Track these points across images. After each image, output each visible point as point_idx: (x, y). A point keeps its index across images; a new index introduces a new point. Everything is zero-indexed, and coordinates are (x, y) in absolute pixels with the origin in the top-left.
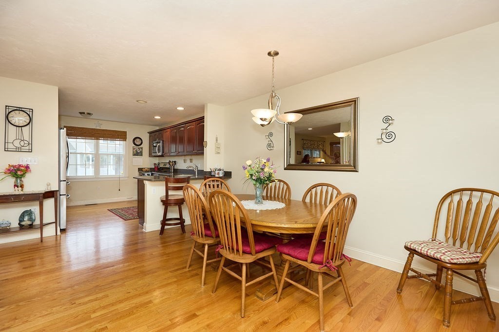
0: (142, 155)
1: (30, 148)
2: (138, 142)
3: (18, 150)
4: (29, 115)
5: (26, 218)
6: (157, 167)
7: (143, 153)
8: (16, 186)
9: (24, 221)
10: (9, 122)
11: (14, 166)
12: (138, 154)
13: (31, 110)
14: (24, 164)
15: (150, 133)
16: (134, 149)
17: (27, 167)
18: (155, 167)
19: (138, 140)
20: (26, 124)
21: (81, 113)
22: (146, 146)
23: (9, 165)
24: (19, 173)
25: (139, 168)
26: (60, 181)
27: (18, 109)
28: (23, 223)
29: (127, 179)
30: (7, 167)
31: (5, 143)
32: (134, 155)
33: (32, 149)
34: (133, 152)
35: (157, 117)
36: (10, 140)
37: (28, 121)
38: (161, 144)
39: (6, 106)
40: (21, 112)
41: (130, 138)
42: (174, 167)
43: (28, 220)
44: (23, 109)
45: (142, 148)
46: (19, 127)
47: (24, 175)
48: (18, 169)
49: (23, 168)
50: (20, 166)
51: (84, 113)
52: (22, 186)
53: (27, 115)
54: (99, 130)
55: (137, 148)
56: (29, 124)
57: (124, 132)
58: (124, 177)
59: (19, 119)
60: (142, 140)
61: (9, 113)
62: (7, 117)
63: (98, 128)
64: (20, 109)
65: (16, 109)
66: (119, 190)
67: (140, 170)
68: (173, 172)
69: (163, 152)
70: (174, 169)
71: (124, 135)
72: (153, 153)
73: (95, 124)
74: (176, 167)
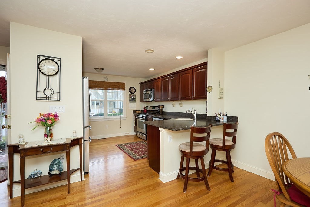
0: (135, 101)
1: (59, 97)
2: (133, 91)
3: (48, 98)
4: (57, 64)
5: (55, 167)
6: (146, 109)
7: (136, 100)
8: (46, 136)
9: (53, 170)
10: (40, 71)
11: (44, 115)
12: (133, 99)
13: (59, 60)
14: (53, 112)
15: (141, 84)
16: (130, 96)
17: (56, 116)
18: (144, 109)
19: (133, 89)
20: (55, 73)
21: (96, 69)
22: (138, 94)
23: (40, 114)
24: (49, 122)
26: (84, 127)
27: (48, 58)
28: (53, 173)
29: (125, 119)
30: (38, 116)
31: (37, 91)
32: (130, 101)
33: (60, 98)
34: (130, 98)
35: (152, 69)
36: (42, 89)
37: (57, 70)
38: (152, 92)
39: (38, 55)
40: (51, 62)
41: (127, 88)
42: (162, 110)
43: (57, 170)
44: (52, 59)
45: (135, 95)
46: (49, 76)
47: (53, 124)
48: (48, 118)
49: (52, 117)
50: (49, 114)
51: (98, 68)
52: (51, 136)
53: (56, 64)
55: (132, 95)
56: (57, 72)
57: (123, 83)
58: (124, 118)
59: (49, 67)
60: (135, 89)
61: (40, 62)
62: (38, 66)
63: (106, 81)
64: (50, 58)
65: (46, 58)
66: (121, 128)
67: (134, 112)
68: (162, 114)
69: (154, 98)
70: (162, 112)
71: (123, 85)
72: (144, 99)
73: (104, 78)
74: (164, 110)
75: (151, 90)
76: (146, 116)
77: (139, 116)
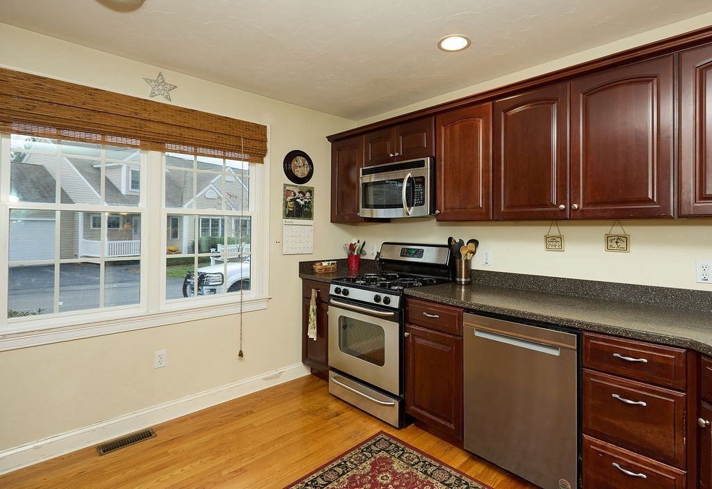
0: (309, 215)
2: (300, 169)
6: (357, 256)
12: (299, 210)
15: (335, 140)
16: (287, 193)
18: (350, 256)
19: (300, 159)
22: (321, 184)
25: (301, 263)
29: (264, 306)
32: (289, 215)
38: (426, 172)
41: (276, 152)
42: (468, 262)
45: (311, 191)
54: (166, 106)
55: (295, 188)
57: (257, 126)
58: (257, 300)
60: (310, 162)
63: (160, 99)
66: (241, 354)
67: (306, 268)
68: (467, 284)
69: (434, 206)
70: (471, 273)
71: (257, 137)
72: (366, 206)
73: (148, 81)
74: (477, 264)
75: (421, 164)
76: (404, 300)
77: (346, 292)
